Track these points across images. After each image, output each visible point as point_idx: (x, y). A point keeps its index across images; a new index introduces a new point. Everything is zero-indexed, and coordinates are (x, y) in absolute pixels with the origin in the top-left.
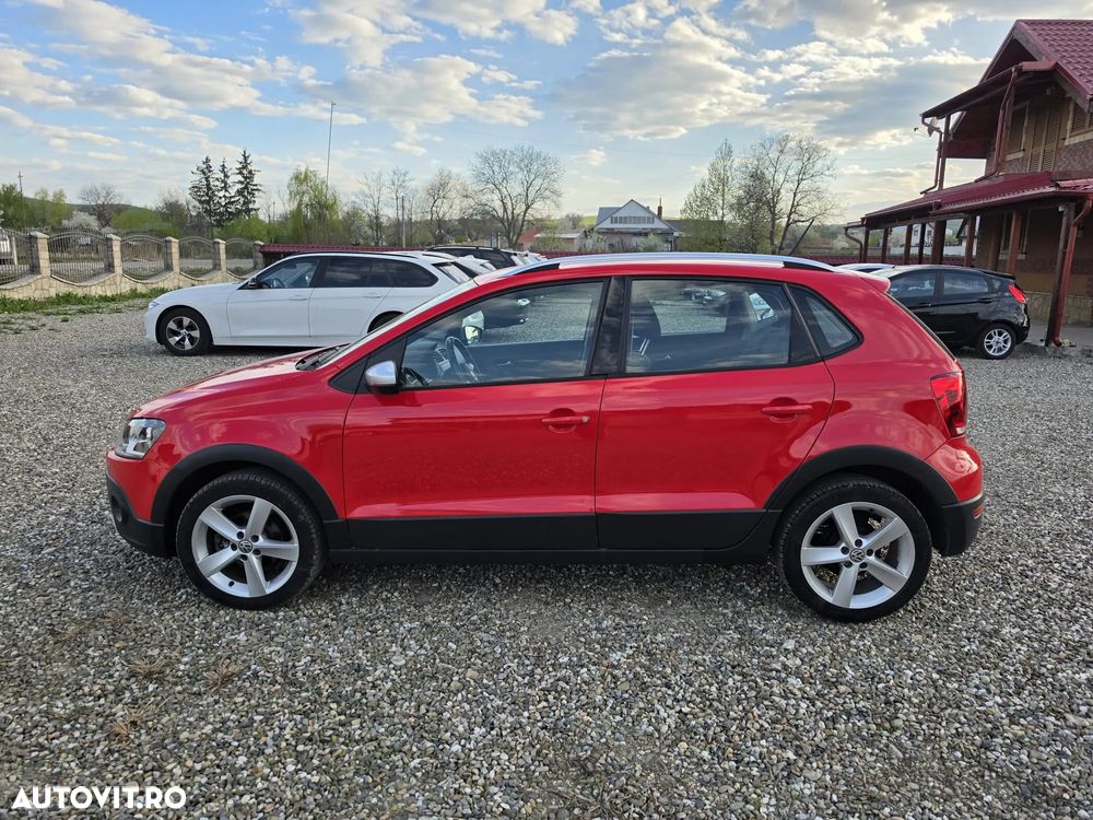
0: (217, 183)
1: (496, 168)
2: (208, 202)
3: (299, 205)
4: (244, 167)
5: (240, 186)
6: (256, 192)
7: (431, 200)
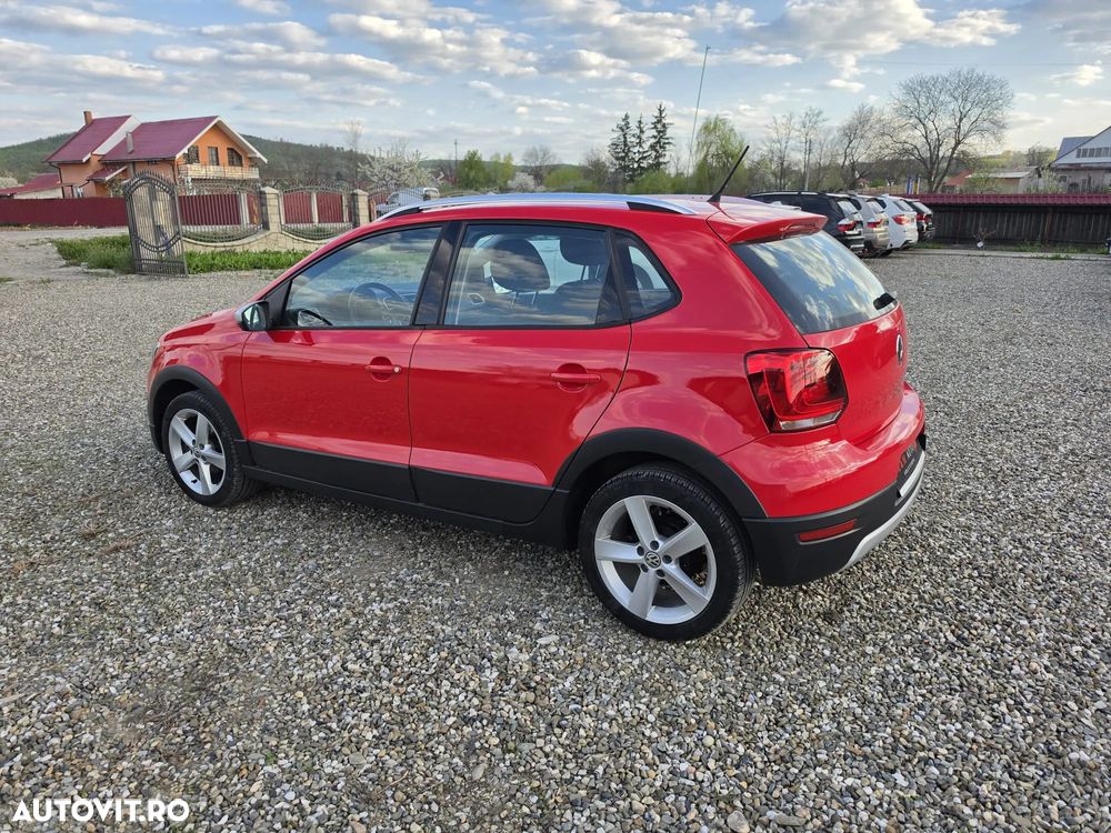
0: (633, 139)
1: (923, 100)
2: (623, 158)
3: (706, 156)
4: (659, 121)
5: (653, 141)
6: (667, 146)
7: (846, 141)
